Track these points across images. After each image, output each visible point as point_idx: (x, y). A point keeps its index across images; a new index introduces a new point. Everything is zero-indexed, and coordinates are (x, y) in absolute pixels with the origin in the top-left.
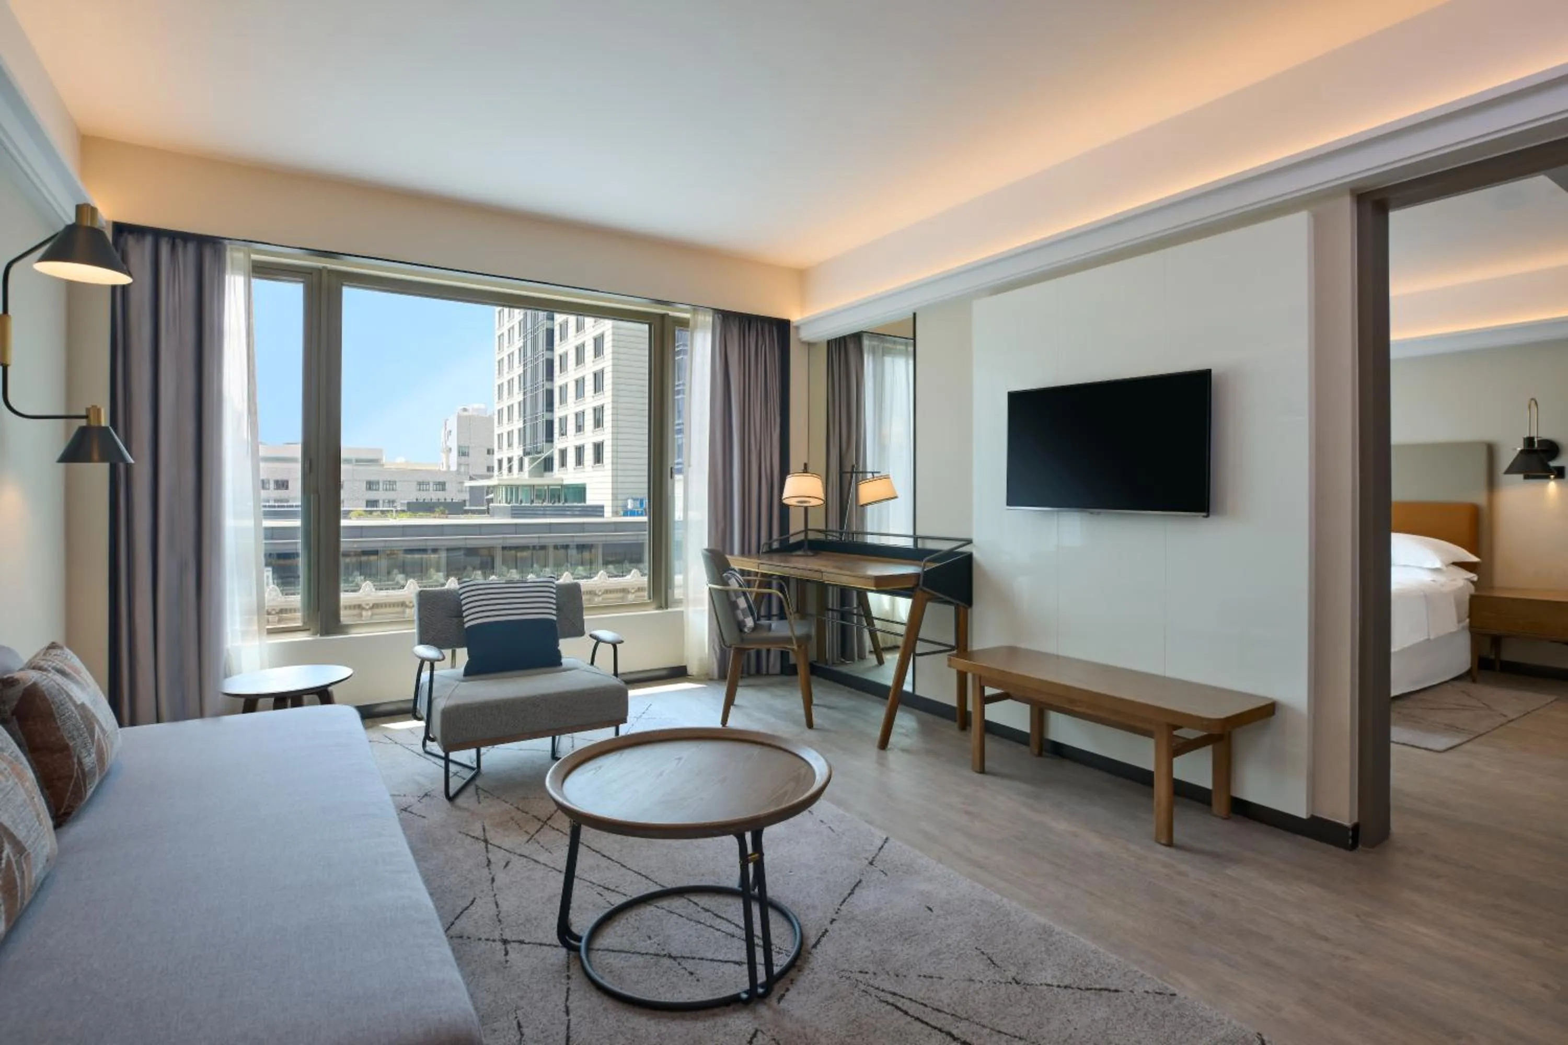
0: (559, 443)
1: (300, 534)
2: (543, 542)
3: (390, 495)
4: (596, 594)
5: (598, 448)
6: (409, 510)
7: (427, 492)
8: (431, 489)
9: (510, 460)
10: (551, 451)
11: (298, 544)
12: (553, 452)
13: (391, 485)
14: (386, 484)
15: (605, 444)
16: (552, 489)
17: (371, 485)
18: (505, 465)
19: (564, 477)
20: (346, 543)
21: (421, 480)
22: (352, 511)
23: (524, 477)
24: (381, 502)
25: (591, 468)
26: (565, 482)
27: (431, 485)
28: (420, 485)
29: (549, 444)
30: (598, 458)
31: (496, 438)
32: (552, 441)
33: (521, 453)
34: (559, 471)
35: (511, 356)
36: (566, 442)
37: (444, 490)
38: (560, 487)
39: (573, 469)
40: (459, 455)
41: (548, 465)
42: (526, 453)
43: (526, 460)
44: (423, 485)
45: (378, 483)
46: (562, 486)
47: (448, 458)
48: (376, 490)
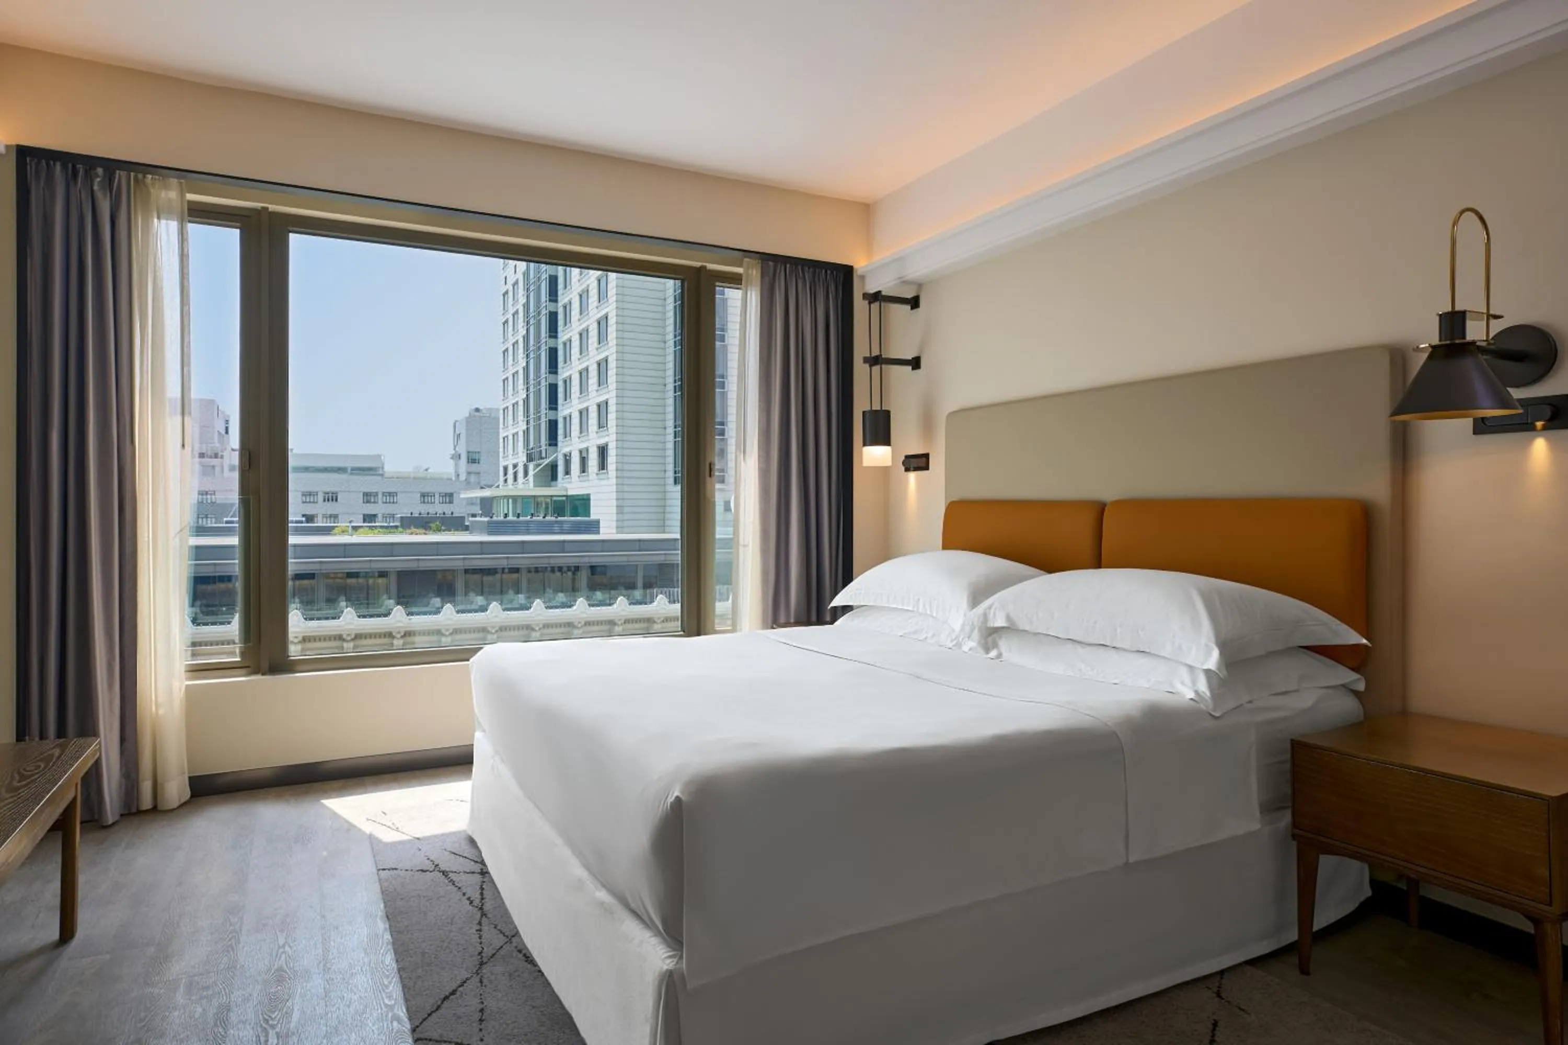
0: (564, 447)
1: (238, 553)
2: (515, 563)
3: (390, 509)
4: (533, 629)
5: (603, 451)
6: (402, 526)
7: (431, 506)
8: (437, 501)
9: (515, 466)
10: (555, 455)
11: (235, 566)
12: (557, 456)
13: (391, 496)
14: (386, 496)
15: (609, 447)
16: (555, 501)
17: (368, 497)
18: (511, 471)
19: (568, 486)
20: (293, 565)
21: (424, 491)
22: (337, 527)
23: (527, 487)
24: (380, 516)
25: (595, 475)
26: (570, 493)
27: (437, 496)
28: (424, 496)
29: (552, 448)
30: (603, 465)
31: (501, 440)
32: (556, 445)
33: (525, 459)
34: (563, 479)
35: (515, 344)
36: (570, 445)
37: (451, 502)
38: (564, 498)
39: (577, 478)
40: (468, 462)
41: (551, 473)
42: (530, 458)
43: (531, 466)
44: (428, 496)
45: (376, 494)
46: (567, 496)
47: (456, 465)
48: (374, 502)
